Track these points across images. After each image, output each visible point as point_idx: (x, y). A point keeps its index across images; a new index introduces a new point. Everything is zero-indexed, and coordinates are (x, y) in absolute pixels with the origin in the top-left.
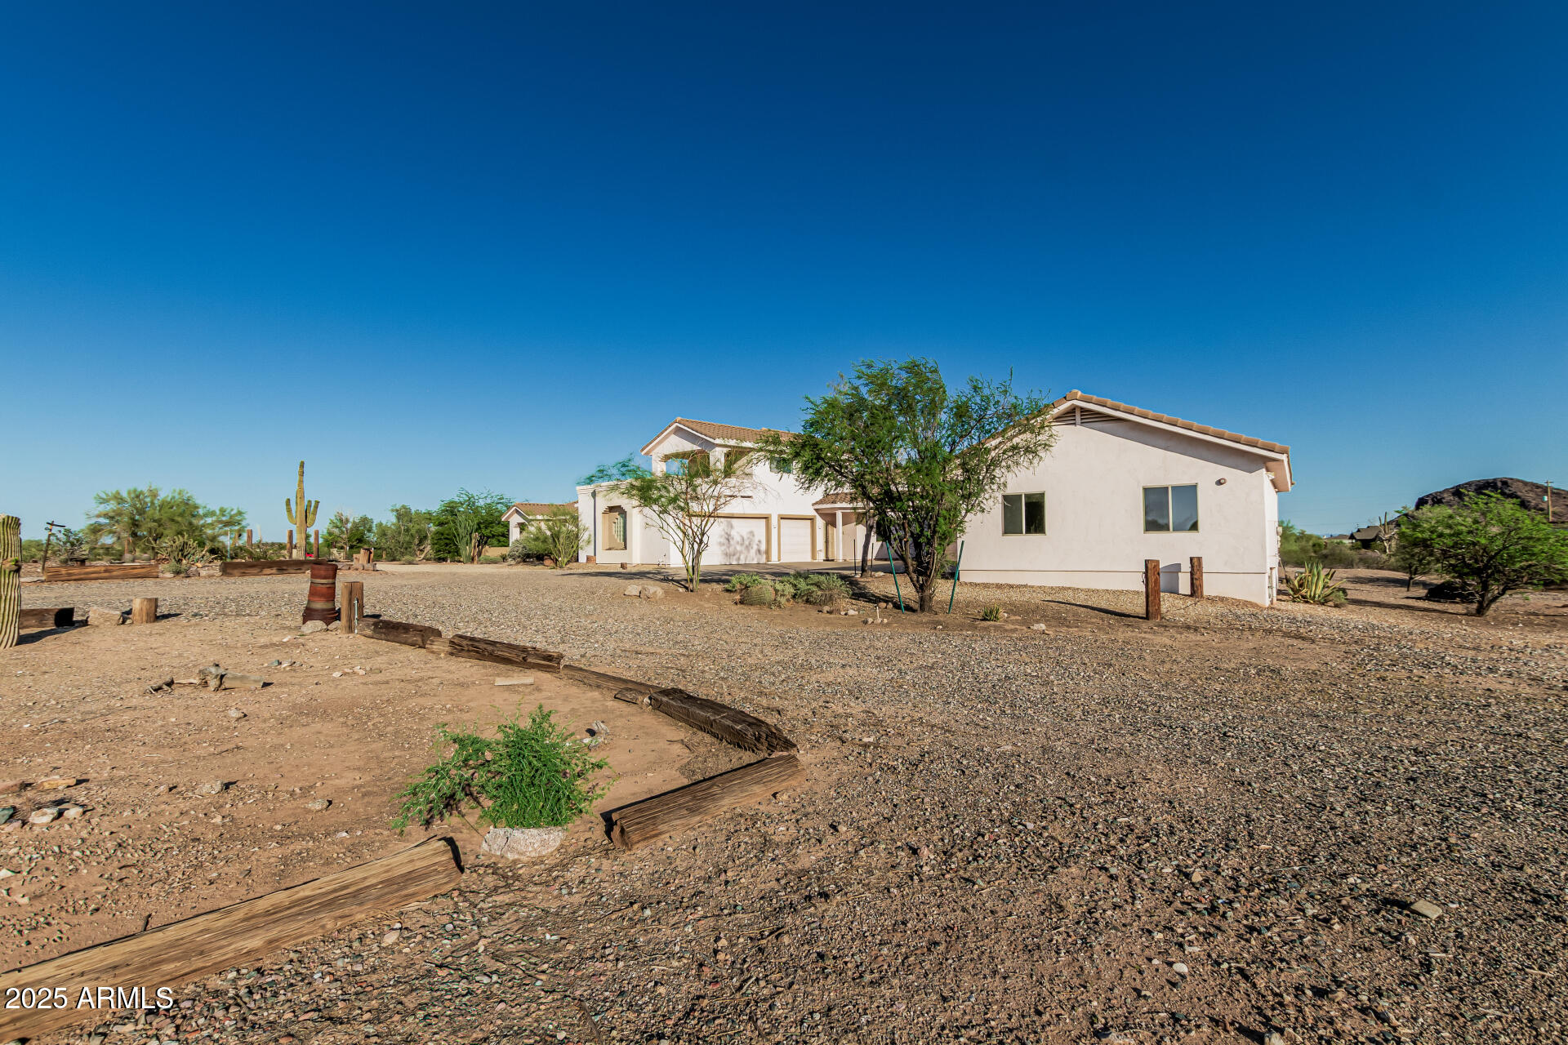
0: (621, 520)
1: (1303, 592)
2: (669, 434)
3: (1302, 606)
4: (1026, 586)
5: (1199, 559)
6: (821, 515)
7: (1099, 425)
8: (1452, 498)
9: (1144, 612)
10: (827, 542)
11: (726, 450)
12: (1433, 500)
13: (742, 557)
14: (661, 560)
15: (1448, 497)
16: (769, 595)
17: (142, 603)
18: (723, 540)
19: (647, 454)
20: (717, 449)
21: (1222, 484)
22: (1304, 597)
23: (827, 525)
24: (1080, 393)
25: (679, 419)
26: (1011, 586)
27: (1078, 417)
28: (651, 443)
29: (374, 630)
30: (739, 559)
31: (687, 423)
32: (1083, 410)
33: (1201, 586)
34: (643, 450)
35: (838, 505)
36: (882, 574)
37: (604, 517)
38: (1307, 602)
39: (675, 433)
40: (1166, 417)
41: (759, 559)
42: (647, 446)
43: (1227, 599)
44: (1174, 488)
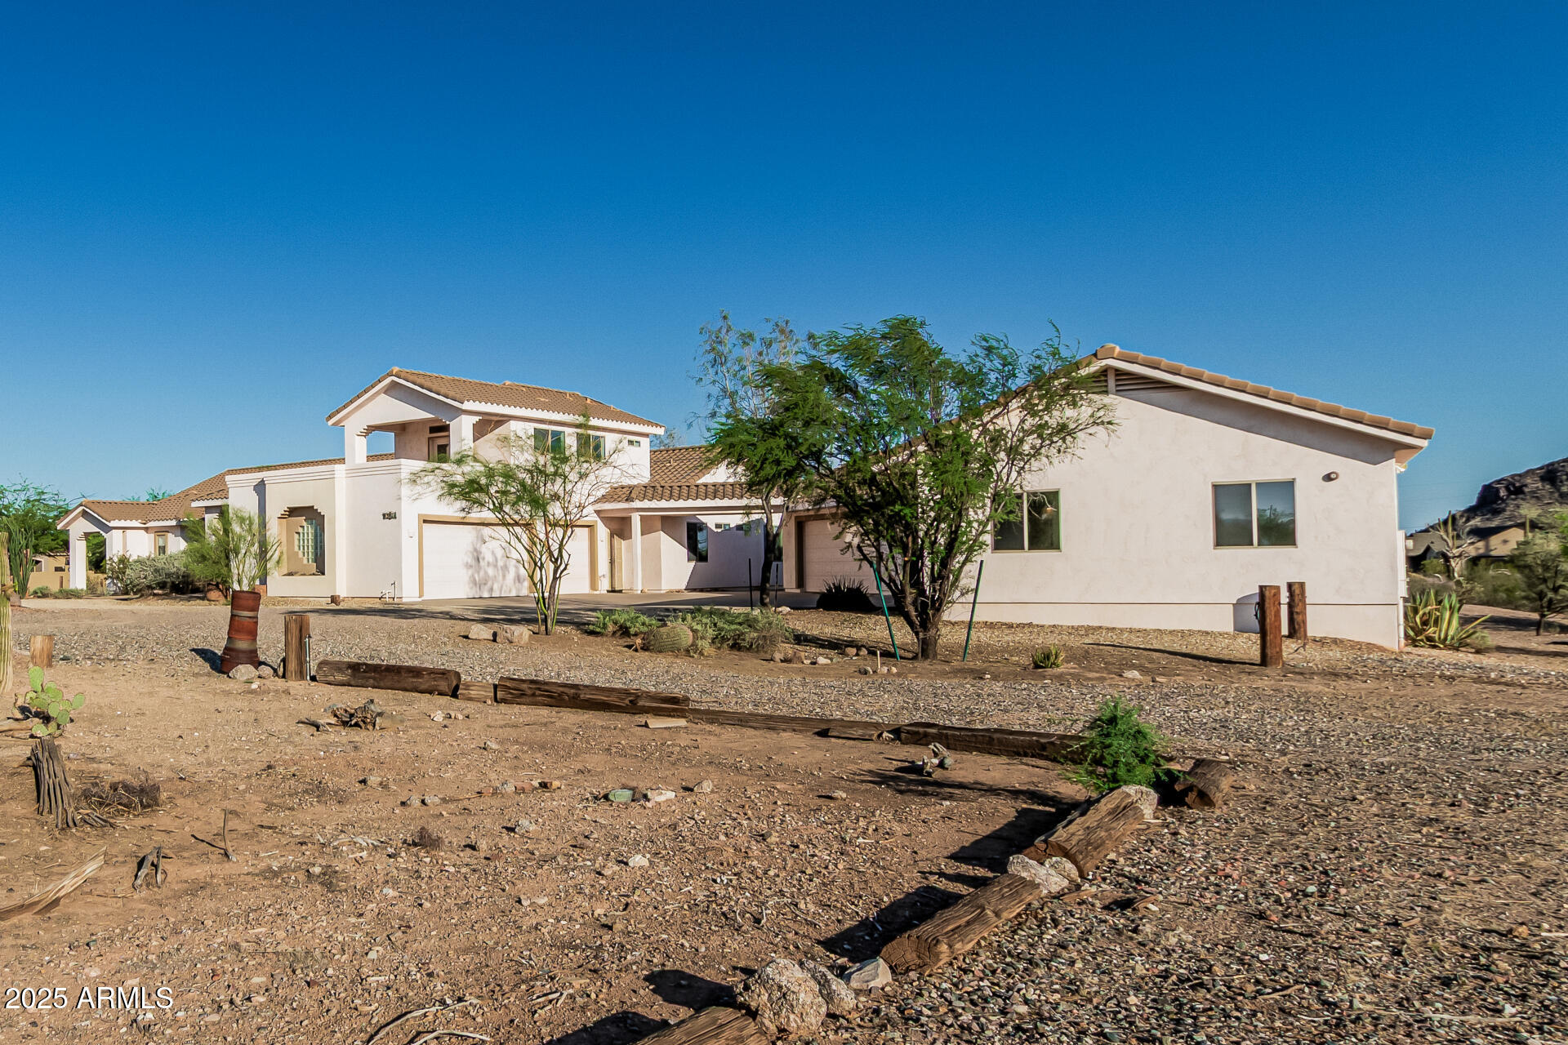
0: (309, 530)
1: (1431, 631)
2: (377, 393)
3: (1427, 652)
4: (1030, 625)
5: (1302, 585)
6: (602, 519)
7: (1142, 394)
8: (1540, 485)
9: (1258, 653)
10: (612, 562)
11: (477, 419)
12: (1507, 488)
13: (496, 587)
14: (388, 592)
15: (1533, 484)
16: (687, 638)
17: (43, 641)
18: (470, 560)
19: (335, 424)
20: (464, 417)
21: (1332, 480)
22: (1430, 639)
23: (612, 536)
24: (1118, 349)
25: (396, 369)
26: (1010, 626)
27: (1112, 383)
28: (345, 407)
29: (353, 676)
30: (491, 590)
31: (411, 378)
32: (1119, 373)
33: (1304, 622)
34: (330, 417)
35: (637, 504)
36: (788, 609)
37: (280, 524)
38: (1435, 647)
39: (385, 393)
40: (1228, 378)
41: (518, 590)
42: (338, 412)
43: (1342, 641)
44: (1258, 485)
